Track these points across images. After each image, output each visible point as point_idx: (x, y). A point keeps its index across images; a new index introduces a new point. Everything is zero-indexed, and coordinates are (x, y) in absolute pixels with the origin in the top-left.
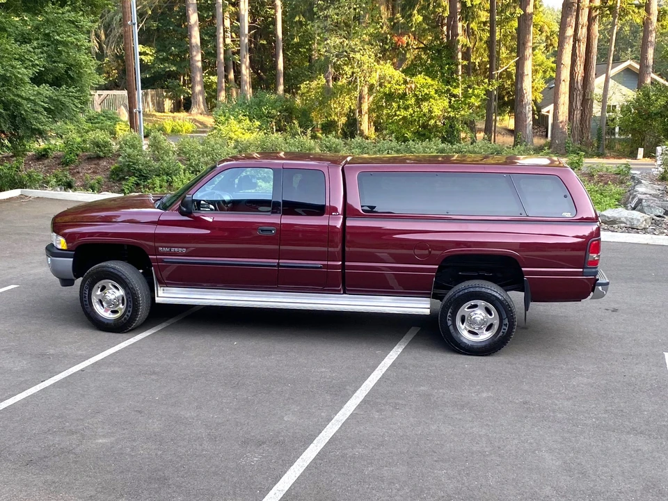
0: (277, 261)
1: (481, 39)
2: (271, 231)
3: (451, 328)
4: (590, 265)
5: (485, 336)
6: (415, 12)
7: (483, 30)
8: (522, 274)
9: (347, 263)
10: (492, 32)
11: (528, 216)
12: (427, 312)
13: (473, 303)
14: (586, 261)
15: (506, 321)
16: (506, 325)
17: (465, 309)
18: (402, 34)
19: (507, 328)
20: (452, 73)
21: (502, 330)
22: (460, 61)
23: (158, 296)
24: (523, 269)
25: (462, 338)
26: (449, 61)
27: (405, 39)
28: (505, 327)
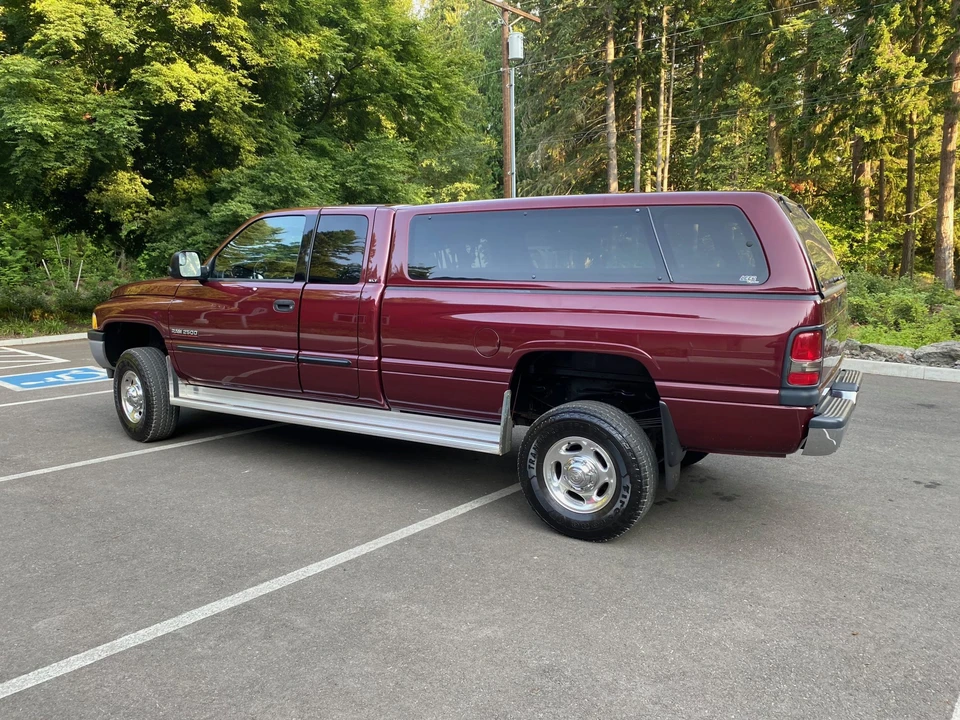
0: (296, 352)
1: (898, 187)
2: (288, 306)
3: (535, 481)
4: (794, 382)
5: (592, 505)
6: (811, 155)
7: (901, 177)
8: (655, 394)
9: (383, 360)
10: (910, 178)
11: (672, 283)
12: (496, 449)
13: (574, 440)
14: (786, 374)
15: (627, 482)
16: (626, 488)
17: (559, 450)
18: (799, 181)
19: (628, 496)
20: (857, 219)
21: (621, 498)
22: (868, 205)
23: (176, 395)
24: (657, 383)
25: (552, 504)
26: (853, 206)
27: (803, 186)
28: (626, 494)
